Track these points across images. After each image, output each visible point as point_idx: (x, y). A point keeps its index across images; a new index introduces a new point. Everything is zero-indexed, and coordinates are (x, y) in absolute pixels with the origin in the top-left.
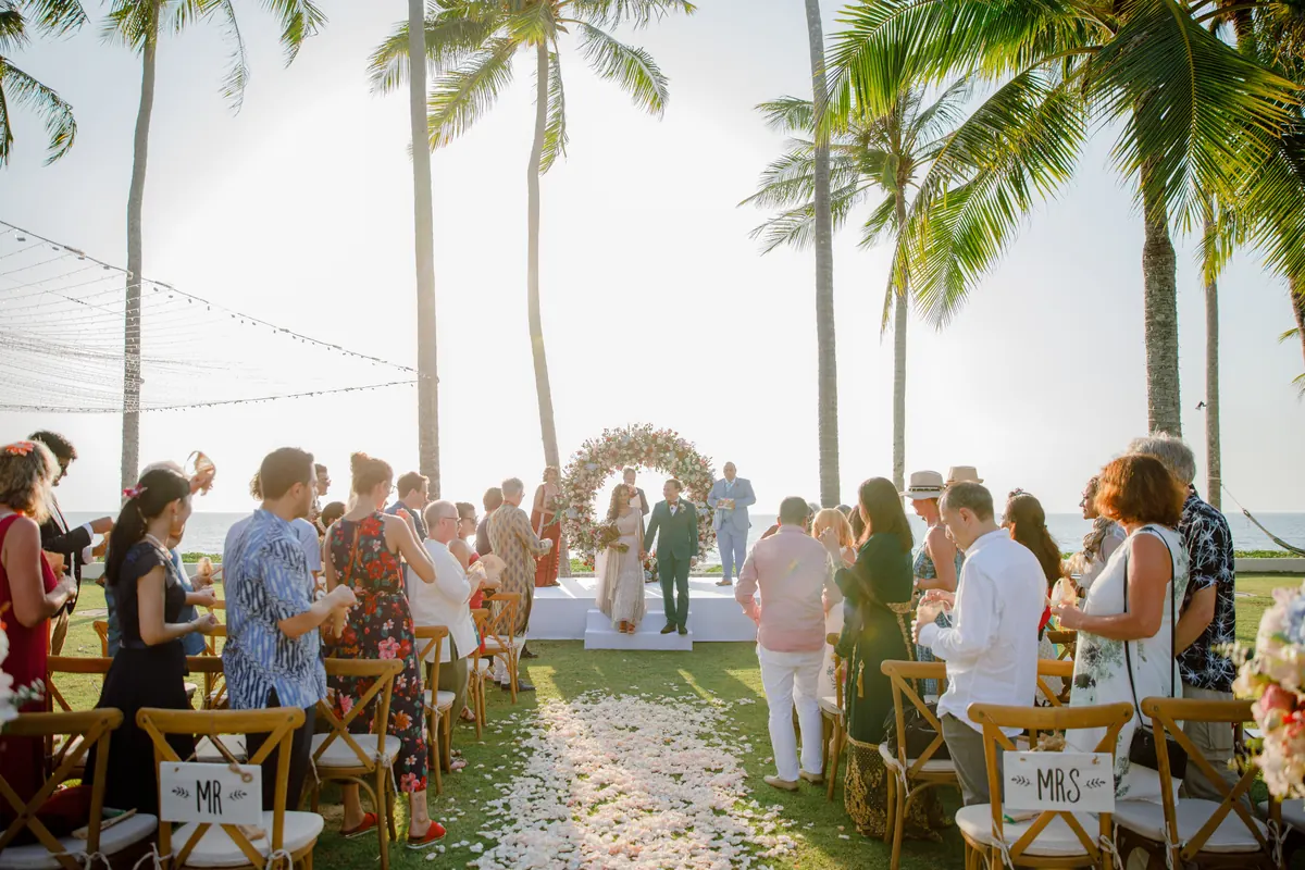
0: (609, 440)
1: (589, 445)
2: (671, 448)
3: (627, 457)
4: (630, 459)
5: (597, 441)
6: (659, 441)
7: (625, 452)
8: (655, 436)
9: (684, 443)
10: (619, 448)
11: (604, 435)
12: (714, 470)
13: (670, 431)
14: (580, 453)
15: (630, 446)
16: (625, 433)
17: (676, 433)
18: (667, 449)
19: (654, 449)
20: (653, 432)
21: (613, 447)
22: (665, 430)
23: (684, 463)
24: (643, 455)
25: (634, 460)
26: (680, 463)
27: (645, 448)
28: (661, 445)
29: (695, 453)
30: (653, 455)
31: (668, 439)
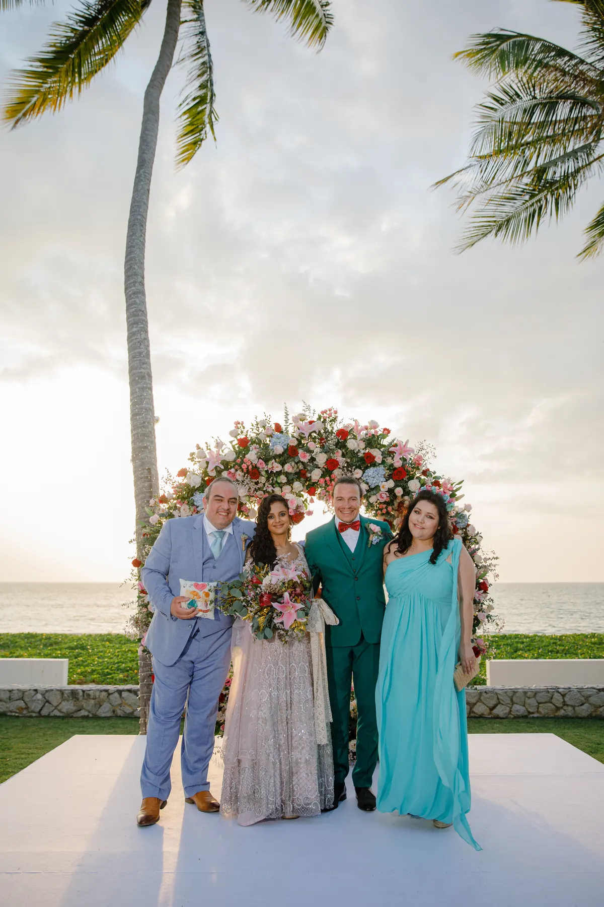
0: (244, 444)
1: (202, 455)
2: (378, 459)
3: (283, 479)
4: (290, 482)
5: (219, 445)
6: (351, 444)
7: (277, 467)
8: (343, 434)
9: (404, 449)
10: (267, 461)
11: (234, 434)
12: (468, 508)
13: (374, 425)
14: (183, 473)
15: (290, 453)
16: (278, 428)
17: (387, 431)
18: (367, 462)
19: (341, 460)
20: (337, 426)
21: (252, 456)
22: (363, 423)
23: (407, 492)
24: (316, 475)
25: (297, 485)
26: (399, 491)
27: (321, 459)
28: (354, 454)
29: (425, 473)
30: (337, 473)
31: (372, 441)
